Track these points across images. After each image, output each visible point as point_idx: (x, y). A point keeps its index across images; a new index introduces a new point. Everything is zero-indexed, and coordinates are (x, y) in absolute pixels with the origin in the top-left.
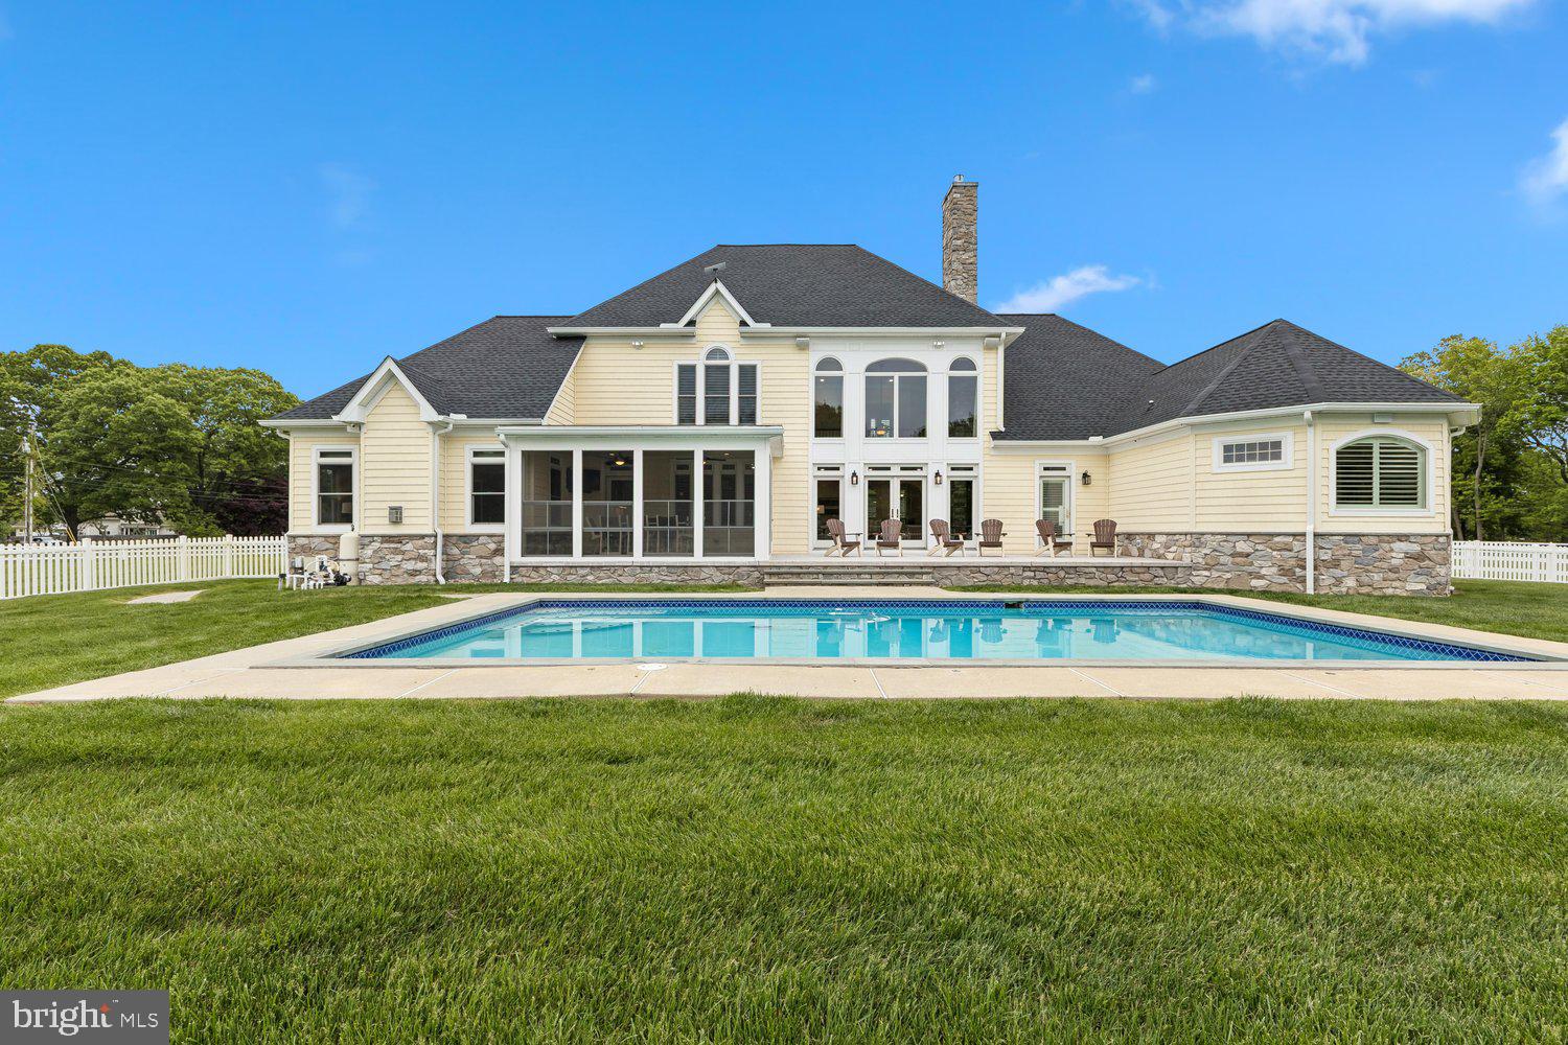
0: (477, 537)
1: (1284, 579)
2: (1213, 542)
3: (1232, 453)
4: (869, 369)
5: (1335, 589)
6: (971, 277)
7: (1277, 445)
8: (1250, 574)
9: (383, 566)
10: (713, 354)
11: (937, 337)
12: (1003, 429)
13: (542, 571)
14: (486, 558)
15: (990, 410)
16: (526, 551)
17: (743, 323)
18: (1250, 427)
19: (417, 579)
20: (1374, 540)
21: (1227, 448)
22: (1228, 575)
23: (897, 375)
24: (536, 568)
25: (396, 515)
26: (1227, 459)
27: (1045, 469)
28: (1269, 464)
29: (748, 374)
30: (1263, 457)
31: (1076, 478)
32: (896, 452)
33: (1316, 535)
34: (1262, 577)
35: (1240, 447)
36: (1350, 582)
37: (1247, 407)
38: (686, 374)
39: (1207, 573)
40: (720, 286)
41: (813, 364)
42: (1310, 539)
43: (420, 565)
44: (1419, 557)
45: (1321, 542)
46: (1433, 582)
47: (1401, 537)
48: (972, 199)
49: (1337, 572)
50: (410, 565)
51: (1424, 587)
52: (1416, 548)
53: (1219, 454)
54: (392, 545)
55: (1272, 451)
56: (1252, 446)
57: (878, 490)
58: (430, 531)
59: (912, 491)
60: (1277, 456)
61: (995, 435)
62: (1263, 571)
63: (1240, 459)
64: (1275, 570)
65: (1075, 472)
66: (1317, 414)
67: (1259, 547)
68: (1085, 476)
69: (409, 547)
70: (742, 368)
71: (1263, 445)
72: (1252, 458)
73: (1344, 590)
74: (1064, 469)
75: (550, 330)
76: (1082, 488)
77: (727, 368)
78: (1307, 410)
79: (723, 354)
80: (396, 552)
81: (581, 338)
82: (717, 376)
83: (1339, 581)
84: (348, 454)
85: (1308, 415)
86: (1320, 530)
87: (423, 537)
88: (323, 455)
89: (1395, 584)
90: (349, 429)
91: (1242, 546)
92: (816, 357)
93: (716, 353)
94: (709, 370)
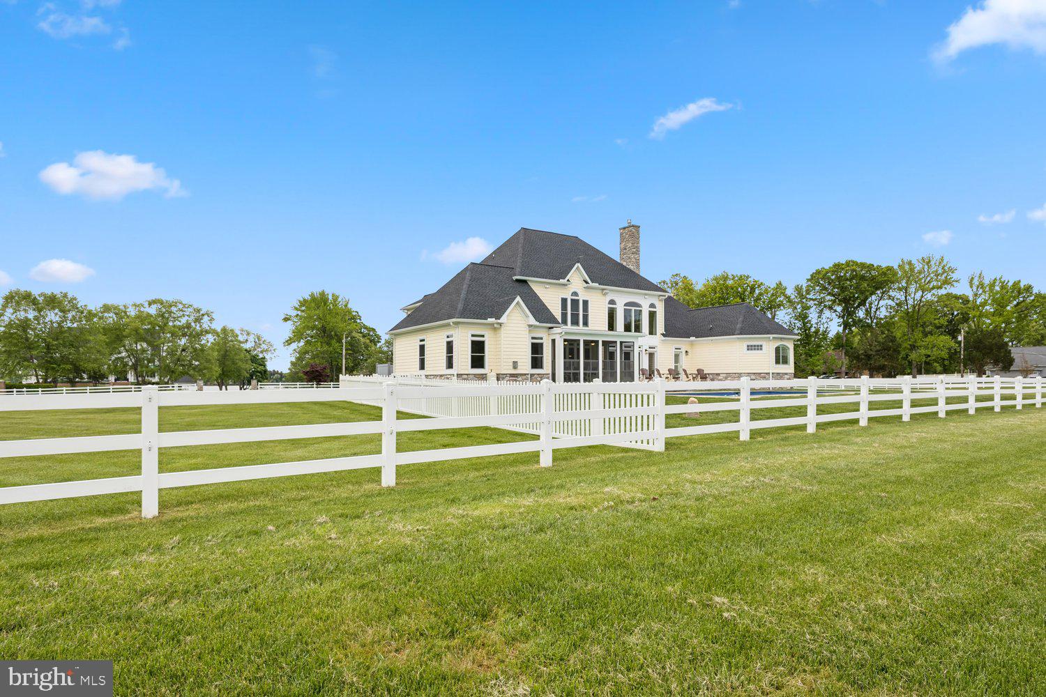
0: (534, 374)
3: (750, 348)
4: (625, 305)
6: (638, 266)
7: (761, 346)
10: (573, 294)
11: (646, 294)
12: (664, 333)
15: (660, 324)
17: (587, 282)
18: (755, 339)
20: (782, 374)
21: (748, 346)
23: (633, 308)
25: (515, 365)
26: (748, 350)
27: (676, 349)
28: (759, 352)
29: (586, 303)
30: (758, 349)
31: (684, 352)
35: (751, 346)
37: (755, 334)
38: (564, 301)
40: (579, 264)
41: (607, 302)
42: (771, 375)
47: (786, 374)
48: (638, 232)
52: (788, 377)
53: (746, 348)
54: (514, 378)
55: (760, 347)
56: (755, 346)
58: (528, 373)
60: (761, 349)
61: (663, 335)
63: (752, 349)
65: (683, 350)
66: (774, 338)
67: (758, 377)
68: (686, 352)
69: (520, 378)
70: (584, 301)
71: (758, 346)
72: (755, 349)
74: (681, 349)
75: (516, 277)
76: (685, 356)
77: (578, 300)
78: (771, 336)
79: (577, 294)
80: (515, 381)
81: (525, 282)
82: (575, 303)
84: (483, 336)
85: (771, 338)
86: (773, 372)
87: (525, 374)
88: (473, 336)
90: (495, 325)
91: (753, 377)
92: (608, 298)
93: (575, 294)
94: (572, 300)
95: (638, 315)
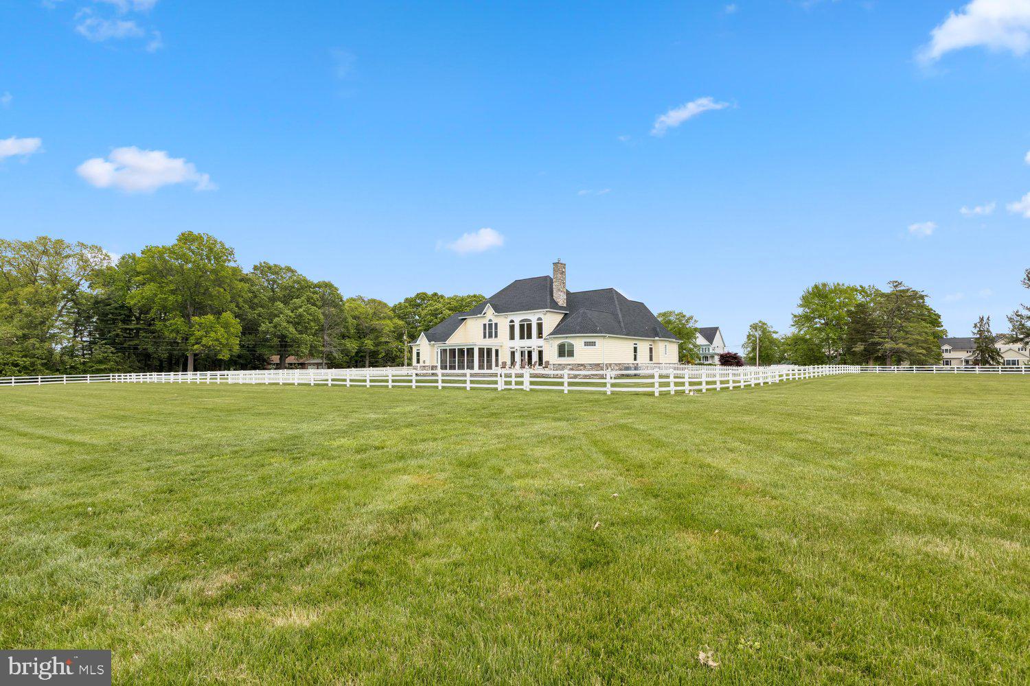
4: (521, 321)
11: (535, 312)
17: (493, 313)
23: (525, 323)
25: (424, 362)
32: (526, 343)
38: (485, 325)
40: (488, 305)
45: (554, 366)
52: (571, 367)
57: (522, 353)
58: (429, 365)
59: (530, 353)
69: (426, 368)
70: (495, 324)
75: (459, 318)
79: (492, 320)
81: (465, 319)
86: (554, 363)
92: (508, 320)
94: (489, 324)
95: (529, 326)
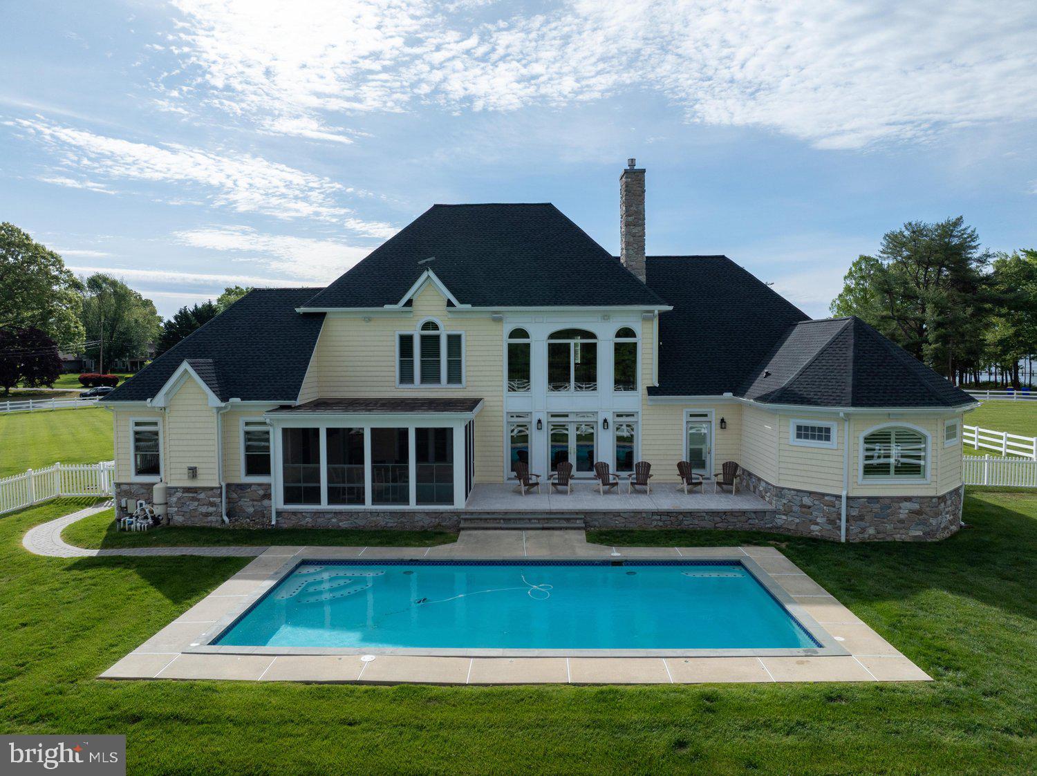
0: (250, 485)
1: (830, 527)
2: (789, 495)
3: (802, 432)
4: (552, 336)
5: (861, 536)
7: (828, 430)
8: (811, 521)
9: (185, 509)
10: (427, 326)
11: (604, 312)
12: (657, 385)
13: (299, 516)
14: (256, 501)
15: (647, 368)
16: (287, 500)
17: (450, 304)
18: (811, 415)
19: (210, 518)
20: (888, 501)
21: (799, 428)
22: (797, 521)
23: (573, 342)
24: (295, 513)
26: (799, 436)
27: (691, 416)
28: (822, 444)
29: (454, 341)
30: (820, 438)
31: (716, 423)
32: (572, 400)
33: (848, 498)
34: (817, 524)
35: (806, 428)
36: (871, 531)
37: (809, 401)
38: (406, 342)
39: (784, 517)
40: (431, 273)
41: (506, 333)
42: (844, 501)
43: (211, 509)
44: (918, 513)
45: (852, 503)
46: (928, 530)
47: (907, 499)
48: (640, 183)
49: (862, 524)
50: (204, 509)
51: (920, 533)
52: (916, 506)
53: (792, 431)
54: (191, 495)
55: (823, 434)
56: (813, 429)
57: (556, 432)
58: (218, 485)
60: (828, 438)
61: (651, 391)
62: (819, 520)
63: (806, 437)
64: (824, 519)
66: (849, 415)
67: (816, 502)
68: (723, 421)
69: (202, 496)
70: (450, 337)
71: (820, 429)
72: (813, 437)
73: (866, 536)
74: (706, 415)
75: (298, 310)
76: (720, 431)
77: (437, 338)
78: (841, 411)
79: (435, 326)
80: (194, 499)
81: (322, 317)
82: (431, 344)
83: (863, 530)
84: (156, 424)
85: (842, 415)
86: (850, 495)
87: (212, 489)
89: (901, 531)
91: (807, 501)
92: (508, 328)
93: (429, 325)
94: (423, 338)
95: (590, 352)
